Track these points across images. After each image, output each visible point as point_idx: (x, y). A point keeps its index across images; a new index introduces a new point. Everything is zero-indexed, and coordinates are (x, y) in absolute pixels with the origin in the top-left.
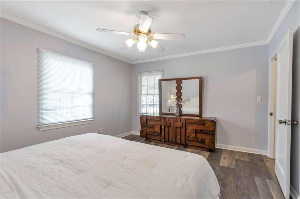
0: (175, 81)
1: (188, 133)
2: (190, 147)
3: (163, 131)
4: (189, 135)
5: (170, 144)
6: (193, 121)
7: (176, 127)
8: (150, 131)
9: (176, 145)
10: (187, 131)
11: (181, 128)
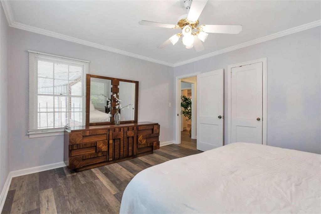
0: (110, 81)
1: (139, 140)
2: (139, 155)
3: (111, 147)
4: (140, 143)
5: (118, 161)
6: (144, 127)
7: (128, 138)
8: (88, 153)
9: (124, 160)
10: (139, 139)
11: (133, 137)
